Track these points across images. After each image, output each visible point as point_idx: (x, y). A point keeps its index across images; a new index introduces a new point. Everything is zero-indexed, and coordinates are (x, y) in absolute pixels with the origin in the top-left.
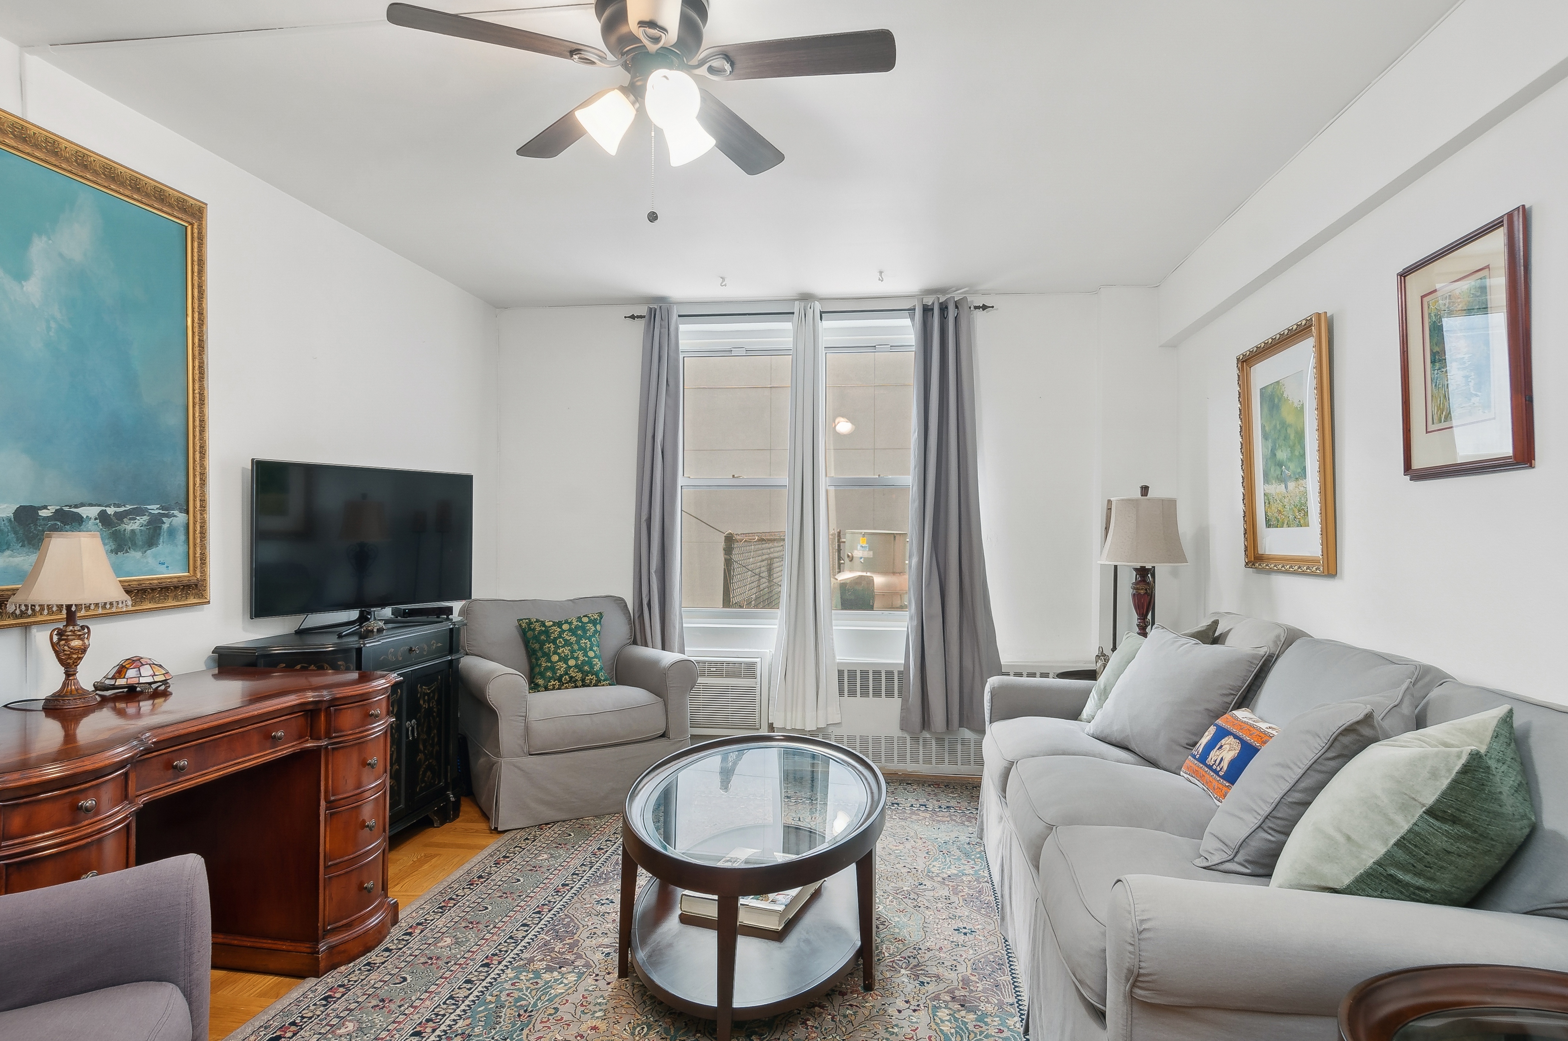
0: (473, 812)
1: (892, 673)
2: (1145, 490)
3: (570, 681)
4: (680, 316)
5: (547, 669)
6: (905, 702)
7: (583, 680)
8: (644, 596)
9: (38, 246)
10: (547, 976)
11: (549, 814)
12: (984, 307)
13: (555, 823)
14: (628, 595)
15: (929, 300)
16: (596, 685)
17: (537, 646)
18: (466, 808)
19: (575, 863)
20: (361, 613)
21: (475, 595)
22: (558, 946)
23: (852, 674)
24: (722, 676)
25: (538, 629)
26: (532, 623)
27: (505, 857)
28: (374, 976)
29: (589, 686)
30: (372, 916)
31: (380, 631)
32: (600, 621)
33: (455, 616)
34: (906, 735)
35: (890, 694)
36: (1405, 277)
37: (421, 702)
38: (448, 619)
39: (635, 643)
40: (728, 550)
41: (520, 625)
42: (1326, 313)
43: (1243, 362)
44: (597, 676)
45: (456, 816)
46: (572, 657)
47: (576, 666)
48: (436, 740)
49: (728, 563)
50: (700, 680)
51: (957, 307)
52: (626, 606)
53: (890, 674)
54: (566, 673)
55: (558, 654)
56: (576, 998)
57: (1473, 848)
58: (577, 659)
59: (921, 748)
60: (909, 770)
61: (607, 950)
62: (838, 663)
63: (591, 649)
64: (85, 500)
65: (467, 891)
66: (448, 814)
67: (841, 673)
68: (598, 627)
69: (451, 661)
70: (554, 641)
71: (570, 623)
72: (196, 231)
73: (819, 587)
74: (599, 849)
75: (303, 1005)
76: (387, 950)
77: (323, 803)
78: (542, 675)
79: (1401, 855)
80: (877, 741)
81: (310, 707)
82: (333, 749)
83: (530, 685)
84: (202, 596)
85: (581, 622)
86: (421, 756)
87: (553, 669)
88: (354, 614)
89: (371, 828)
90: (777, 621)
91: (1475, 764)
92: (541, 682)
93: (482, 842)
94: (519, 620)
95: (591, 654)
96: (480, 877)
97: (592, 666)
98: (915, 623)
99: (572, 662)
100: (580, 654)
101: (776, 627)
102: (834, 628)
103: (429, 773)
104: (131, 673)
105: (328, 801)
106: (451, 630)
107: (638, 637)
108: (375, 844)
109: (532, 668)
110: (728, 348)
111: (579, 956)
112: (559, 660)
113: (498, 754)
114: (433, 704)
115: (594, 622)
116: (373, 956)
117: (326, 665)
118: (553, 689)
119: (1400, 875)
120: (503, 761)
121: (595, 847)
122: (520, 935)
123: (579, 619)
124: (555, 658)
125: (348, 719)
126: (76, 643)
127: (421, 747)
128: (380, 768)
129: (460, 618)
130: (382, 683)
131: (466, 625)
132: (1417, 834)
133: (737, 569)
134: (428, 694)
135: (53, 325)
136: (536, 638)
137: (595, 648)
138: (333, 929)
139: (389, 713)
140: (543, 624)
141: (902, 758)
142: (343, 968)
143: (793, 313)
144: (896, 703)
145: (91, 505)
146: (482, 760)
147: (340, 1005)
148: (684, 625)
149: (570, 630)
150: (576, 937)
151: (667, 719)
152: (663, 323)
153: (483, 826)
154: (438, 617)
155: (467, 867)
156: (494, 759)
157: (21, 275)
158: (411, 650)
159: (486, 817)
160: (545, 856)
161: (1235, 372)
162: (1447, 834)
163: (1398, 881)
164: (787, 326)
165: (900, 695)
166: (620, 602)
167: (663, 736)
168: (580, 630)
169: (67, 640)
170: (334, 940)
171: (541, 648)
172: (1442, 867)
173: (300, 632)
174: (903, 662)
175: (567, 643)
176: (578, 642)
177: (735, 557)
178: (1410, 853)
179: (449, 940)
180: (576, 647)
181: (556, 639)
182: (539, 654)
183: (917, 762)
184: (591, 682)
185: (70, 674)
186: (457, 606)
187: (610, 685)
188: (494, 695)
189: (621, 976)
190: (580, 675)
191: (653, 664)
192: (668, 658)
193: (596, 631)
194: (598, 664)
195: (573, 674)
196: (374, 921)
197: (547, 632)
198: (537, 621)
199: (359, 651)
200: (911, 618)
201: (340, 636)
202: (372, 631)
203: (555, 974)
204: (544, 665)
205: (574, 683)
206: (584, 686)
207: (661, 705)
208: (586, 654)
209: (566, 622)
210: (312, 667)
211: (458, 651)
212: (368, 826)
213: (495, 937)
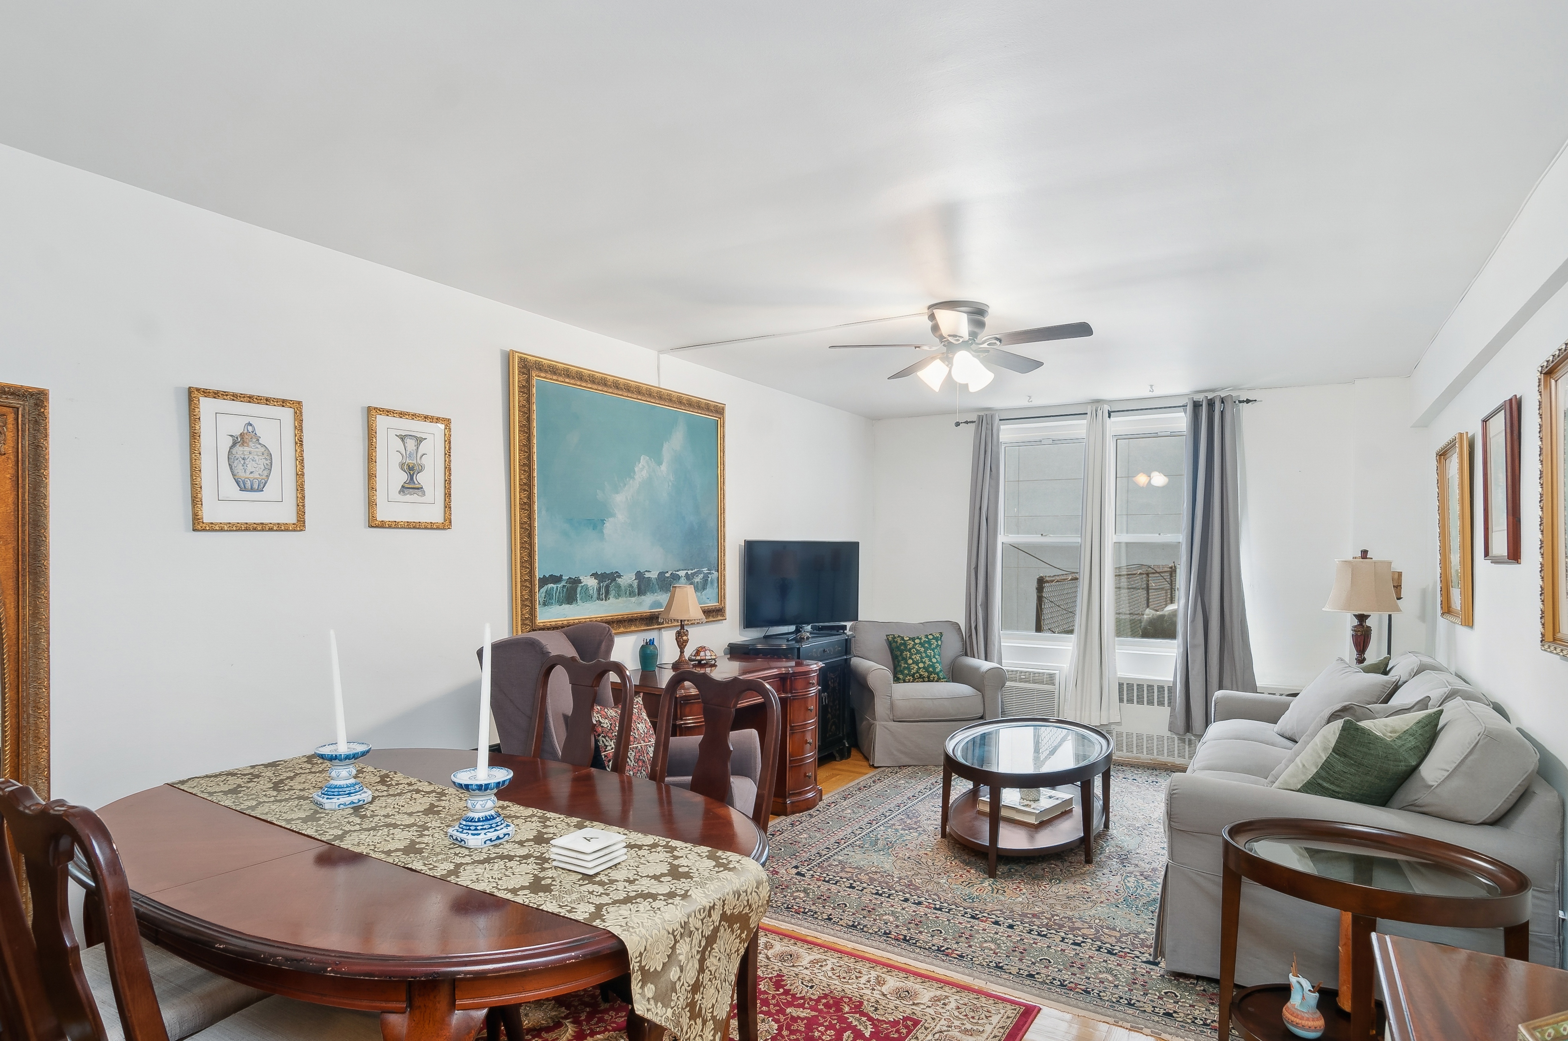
0: (859, 756)
1: (1163, 687)
2: (1364, 554)
3: (920, 678)
4: (1000, 420)
5: (905, 668)
6: (1173, 710)
7: (928, 677)
8: (972, 622)
9: (666, 446)
10: (902, 832)
11: (905, 760)
12: (1248, 401)
13: (909, 766)
14: (961, 620)
15: (1200, 397)
16: (937, 681)
17: (898, 653)
18: (854, 752)
19: (921, 787)
20: (797, 627)
21: (861, 617)
22: (909, 821)
23: (1130, 686)
24: (1030, 683)
25: (899, 641)
26: (895, 638)
27: (879, 779)
28: (813, 820)
29: (932, 681)
30: (810, 792)
31: (808, 638)
32: (941, 638)
33: (847, 632)
34: (1174, 736)
35: (1161, 703)
36: (1486, 422)
37: (830, 683)
38: (844, 633)
39: (966, 655)
40: (1040, 589)
41: (888, 639)
42: (1467, 433)
43: (1441, 455)
44: (938, 675)
45: (849, 756)
46: (922, 662)
47: (924, 668)
48: (838, 707)
49: (1040, 599)
50: (1008, 684)
51: (1223, 402)
52: (960, 628)
53: (1161, 689)
54: (917, 672)
55: (912, 659)
56: (918, 842)
57: (1357, 771)
58: (924, 663)
59: (1187, 747)
60: (1177, 763)
61: (937, 827)
62: (1119, 678)
63: (934, 657)
64: (681, 568)
65: (858, 792)
66: (844, 755)
67: (1121, 685)
68: (939, 642)
69: (846, 659)
70: (910, 650)
71: (920, 639)
72: (722, 421)
73: (1104, 621)
74: (936, 782)
75: (782, 825)
76: (818, 810)
77: (788, 726)
78: (902, 672)
79: (1323, 774)
80: (1150, 738)
81: (782, 676)
82: (793, 699)
83: (894, 678)
84: (723, 615)
85: (928, 638)
86: (829, 716)
87: (909, 669)
88: (792, 628)
89: (810, 744)
90: (1071, 644)
91: (1348, 725)
92: (901, 677)
93: (865, 771)
94: (887, 636)
95: (934, 660)
96: (865, 787)
97: (934, 668)
98: (1181, 650)
99: (921, 665)
100: (926, 660)
101: (1071, 648)
102: (1116, 651)
103: (833, 727)
104: (702, 654)
105: (791, 726)
106: (846, 640)
107: (968, 650)
108: (810, 755)
109: (895, 668)
110: (1038, 439)
111: (920, 827)
112: (913, 663)
113: (874, 719)
114: (836, 685)
115: (936, 639)
116: (811, 812)
117: (782, 657)
118: (909, 682)
119: (1325, 784)
120: (877, 723)
121: (934, 781)
122: (887, 814)
123: (927, 636)
124: (910, 661)
125: (799, 684)
126: (685, 638)
127: (829, 710)
128: (814, 713)
129: (851, 633)
130: (815, 666)
131: (855, 637)
132: (1329, 763)
133: (1046, 605)
134: (833, 678)
135: (670, 484)
136: (898, 648)
137: (937, 657)
138: (792, 793)
139: (819, 684)
140: (903, 638)
141: (1171, 753)
142: (797, 814)
143: (1087, 414)
144: (1166, 710)
145: (683, 570)
146: (865, 723)
147: (799, 828)
148: (1002, 644)
149: (920, 643)
150: (918, 819)
151: (984, 706)
152: (988, 426)
153: (866, 763)
154: (838, 631)
155: (857, 781)
156: (872, 721)
157: (660, 463)
158: (824, 651)
159: (867, 759)
160: (903, 782)
161: (1434, 463)
162: (1342, 762)
163: (1323, 787)
164: (1083, 422)
165: (1169, 704)
166: (956, 626)
167: (982, 718)
168: (926, 644)
169: (682, 636)
170: (795, 799)
171: (901, 655)
172: (1344, 780)
173: (766, 637)
174: (1172, 680)
175: (918, 652)
176: (925, 652)
177: (1044, 595)
178: (1327, 772)
179: (849, 811)
180: (924, 655)
181: (910, 649)
182: (900, 658)
183: (1184, 757)
184: (934, 679)
185: (682, 652)
186: (849, 624)
187: (946, 681)
188: (873, 681)
189: (942, 837)
190: (926, 674)
191: (976, 669)
192: (985, 665)
193: (937, 645)
194: (939, 668)
195: (922, 673)
196: (810, 795)
197: (905, 644)
198: (899, 636)
199: (799, 649)
200: (1178, 646)
201: (788, 640)
202: (804, 638)
203: (906, 832)
204: (903, 665)
205: (922, 679)
206: (929, 681)
207: (980, 697)
208: (930, 660)
209: (918, 638)
210: (776, 657)
211: (850, 654)
212: (808, 743)
213: (874, 813)
